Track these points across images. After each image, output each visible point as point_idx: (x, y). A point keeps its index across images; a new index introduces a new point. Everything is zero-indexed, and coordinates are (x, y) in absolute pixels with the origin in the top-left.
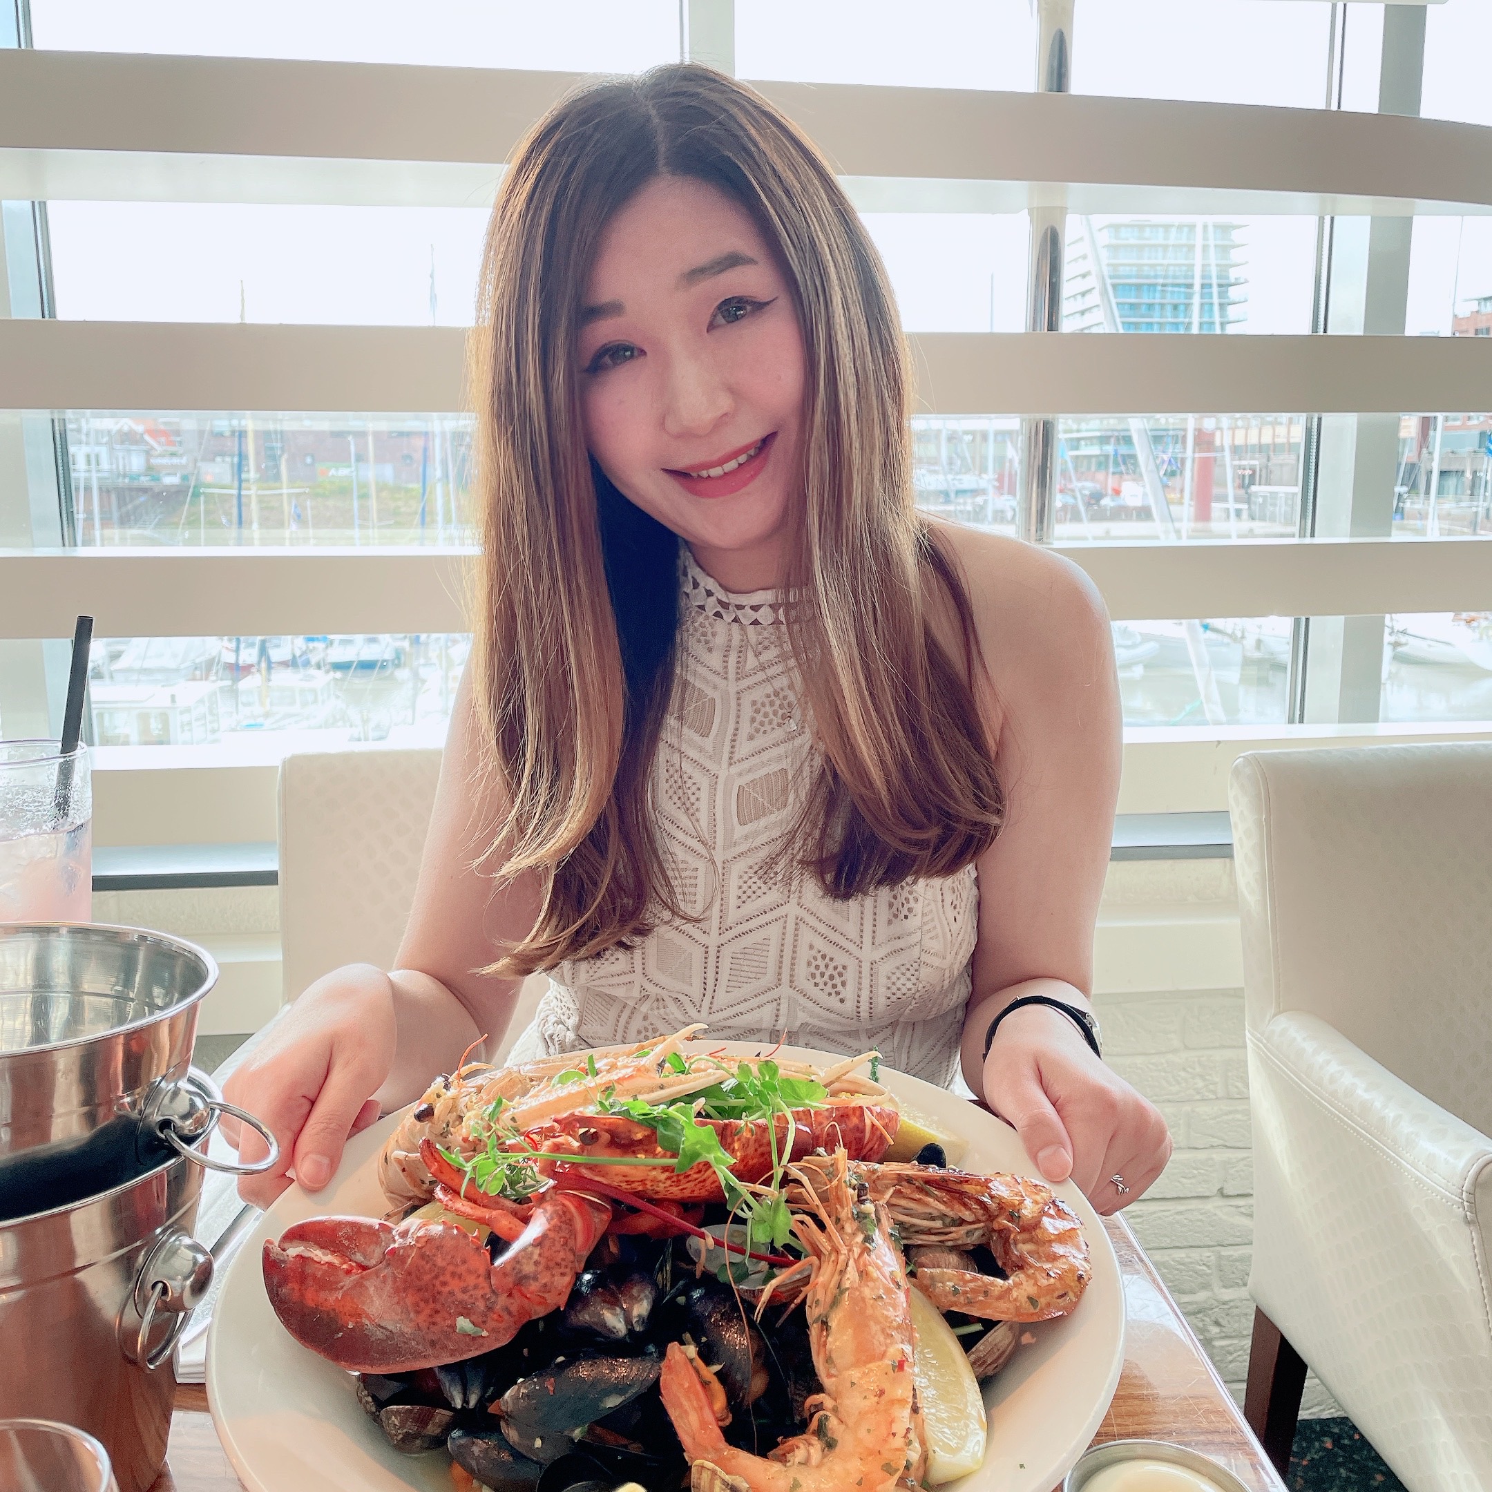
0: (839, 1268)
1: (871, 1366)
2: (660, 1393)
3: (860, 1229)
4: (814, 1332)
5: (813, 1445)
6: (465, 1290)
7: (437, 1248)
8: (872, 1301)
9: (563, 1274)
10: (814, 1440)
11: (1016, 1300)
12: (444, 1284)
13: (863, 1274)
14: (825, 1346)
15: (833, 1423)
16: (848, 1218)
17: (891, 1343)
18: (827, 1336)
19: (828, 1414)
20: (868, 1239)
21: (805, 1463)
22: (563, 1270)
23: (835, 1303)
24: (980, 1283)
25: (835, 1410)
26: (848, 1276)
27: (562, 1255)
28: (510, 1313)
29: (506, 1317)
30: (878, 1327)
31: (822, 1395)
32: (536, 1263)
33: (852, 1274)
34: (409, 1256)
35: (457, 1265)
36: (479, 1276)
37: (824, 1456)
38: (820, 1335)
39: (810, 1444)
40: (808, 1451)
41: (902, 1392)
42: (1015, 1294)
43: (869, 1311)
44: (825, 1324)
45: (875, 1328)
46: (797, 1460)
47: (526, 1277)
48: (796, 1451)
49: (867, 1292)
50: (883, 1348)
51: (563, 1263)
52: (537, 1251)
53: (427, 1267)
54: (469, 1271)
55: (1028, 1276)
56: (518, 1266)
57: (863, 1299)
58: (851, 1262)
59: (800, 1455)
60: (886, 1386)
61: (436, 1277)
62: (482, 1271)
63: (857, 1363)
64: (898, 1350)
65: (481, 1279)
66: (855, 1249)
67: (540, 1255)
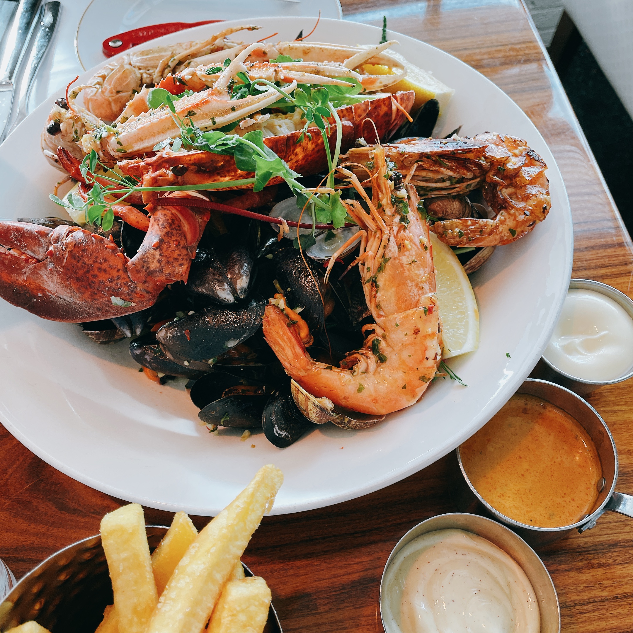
0: (383, 244)
1: (409, 312)
2: (264, 335)
3: (397, 212)
4: (367, 288)
5: (370, 358)
6: (111, 280)
7: (83, 251)
8: (408, 266)
9: (181, 265)
10: (370, 354)
11: (501, 233)
12: (95, 276)
13: (401, 247)
14: (375, 297)
15: (383, 345)
16: (388, 204)
17: (423, 294)
18: (377, 292)
19: (380, 338)
20: (404, 219)
21: (366, 371)
22: (180, 262)
23: (381, 269)
24: (477, 225)
25: (384, 337)
26: (389, 248)
27: (177, 252)
28: (148, 292)
29: (146, 295)
30: (413, 284)
31: (374, 325)
32: (159, 261)
33: (393, 247)
34: (64, 258)
35: (100, 263)
36: (118, 270)
37: (378, 366)
38: (371, 291)
39: (367, 357)
40: (367, 363)
41: (431, 328)
42: (500, 229)
43: (407, 274)
44: (374, 283)
45: (410, 284)
46: (360, 370)
47: (153, 271)
48: (359, 364)
49: (405, 260)
50: (417, 298)
51: (180, 258)
52: (158, 253)
53: (80, 264)
54: (111, 267)
55: (510, 214)
56: (146, 265)
57: (402, 265)
58: (392, 239)
59: (361, 366)
60: (420, 326)
61: (88, 272)
62: (120, 266)
63: (399, 310)
64: (428, 298)
65: (121, 273)
66: (394, 227)
67: (160, 255)
